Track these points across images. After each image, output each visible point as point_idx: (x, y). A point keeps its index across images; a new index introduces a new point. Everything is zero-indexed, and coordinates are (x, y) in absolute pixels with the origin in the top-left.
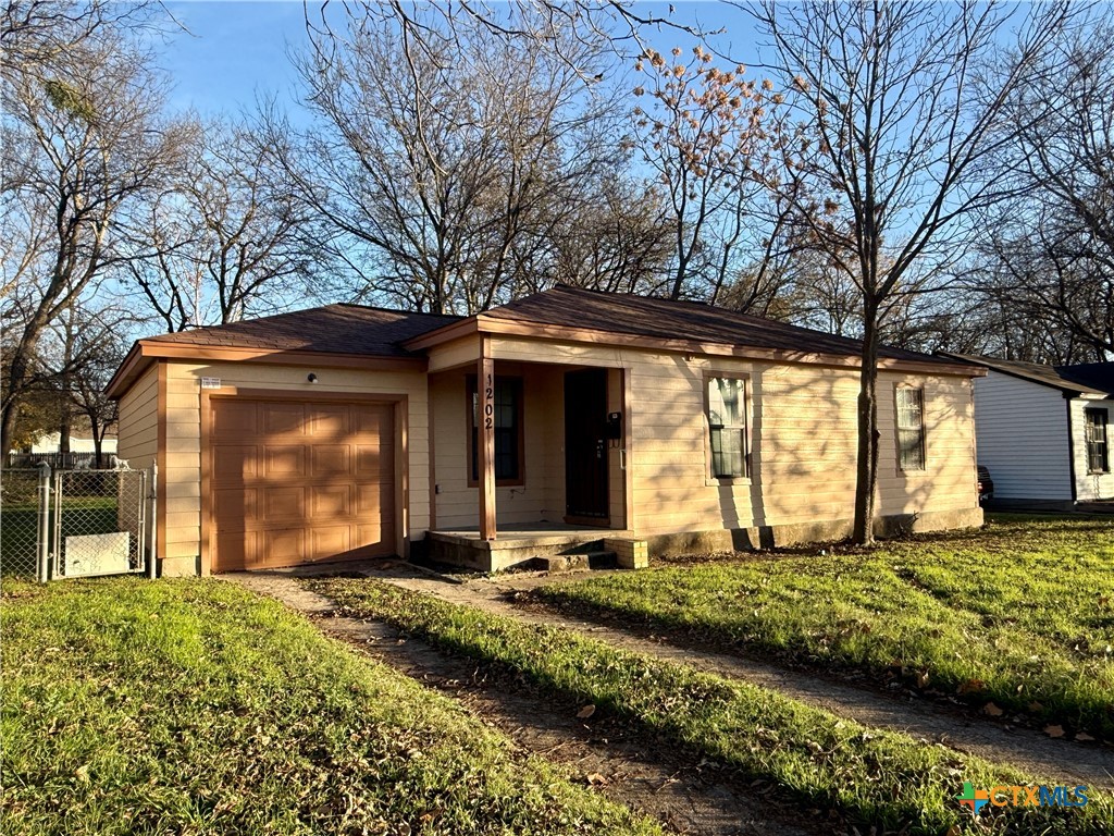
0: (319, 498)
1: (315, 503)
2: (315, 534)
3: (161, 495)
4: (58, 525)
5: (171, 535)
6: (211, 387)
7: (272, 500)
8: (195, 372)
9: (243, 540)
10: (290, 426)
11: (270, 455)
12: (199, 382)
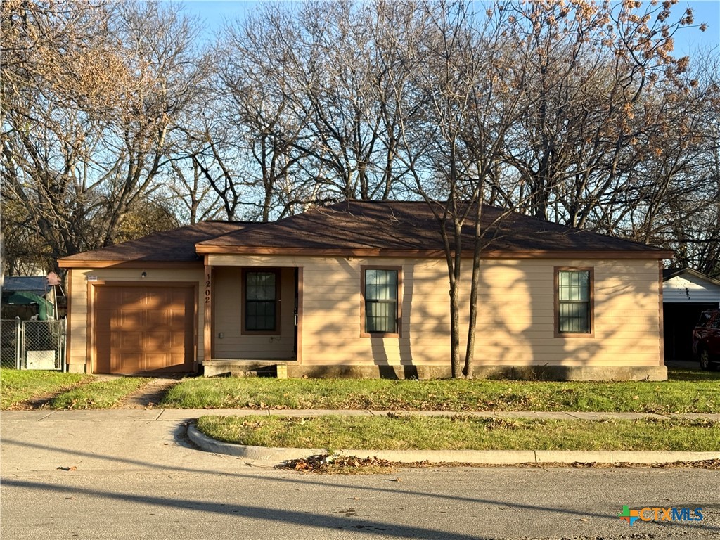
0: (150, 338)
1: (148, 342)
2: (147, 358)
3: (68, 334)
4: (23, 346)
5: (72, 353)
6: (92, 281)
7: (125, 338)
8: (85, 274)
9: (110, 358)
10: (134, 300)
11: (124, 316)
12: (87, 278)
